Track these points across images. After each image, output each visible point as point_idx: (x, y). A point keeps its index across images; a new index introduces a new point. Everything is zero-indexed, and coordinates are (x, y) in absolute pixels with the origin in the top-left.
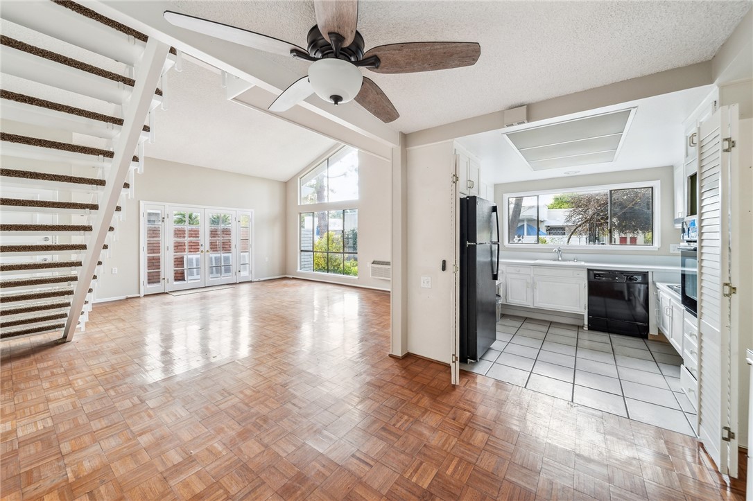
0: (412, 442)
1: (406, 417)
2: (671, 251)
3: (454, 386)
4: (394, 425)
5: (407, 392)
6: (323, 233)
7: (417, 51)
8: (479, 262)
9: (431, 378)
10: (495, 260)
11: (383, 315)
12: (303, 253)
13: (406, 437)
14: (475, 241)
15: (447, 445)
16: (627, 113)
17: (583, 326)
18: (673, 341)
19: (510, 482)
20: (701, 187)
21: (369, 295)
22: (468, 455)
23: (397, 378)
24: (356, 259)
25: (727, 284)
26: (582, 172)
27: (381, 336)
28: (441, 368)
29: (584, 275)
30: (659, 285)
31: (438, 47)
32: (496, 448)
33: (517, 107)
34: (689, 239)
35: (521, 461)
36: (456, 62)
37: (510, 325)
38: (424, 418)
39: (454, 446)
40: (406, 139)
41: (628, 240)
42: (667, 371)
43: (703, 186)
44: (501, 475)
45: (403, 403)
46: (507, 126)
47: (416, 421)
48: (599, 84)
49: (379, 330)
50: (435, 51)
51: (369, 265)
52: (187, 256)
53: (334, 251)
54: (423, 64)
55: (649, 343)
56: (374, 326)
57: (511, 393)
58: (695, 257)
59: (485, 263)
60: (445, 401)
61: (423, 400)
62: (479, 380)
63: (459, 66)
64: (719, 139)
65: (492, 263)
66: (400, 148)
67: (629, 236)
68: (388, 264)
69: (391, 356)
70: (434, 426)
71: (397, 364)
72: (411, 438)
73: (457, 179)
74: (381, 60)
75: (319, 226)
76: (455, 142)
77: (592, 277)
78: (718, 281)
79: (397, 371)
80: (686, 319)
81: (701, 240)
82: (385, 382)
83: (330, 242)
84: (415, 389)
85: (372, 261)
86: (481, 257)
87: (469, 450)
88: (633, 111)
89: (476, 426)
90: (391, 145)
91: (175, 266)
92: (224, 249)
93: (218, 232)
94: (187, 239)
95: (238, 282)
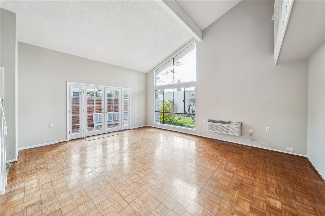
12: (156, 113)
51: (206, 122)
52: (95, 114)
85: (208, 120)
91: (88, 122)
92: (115, 111)
93: (111, 101)
94: (95, 105)
95: (122, 130)
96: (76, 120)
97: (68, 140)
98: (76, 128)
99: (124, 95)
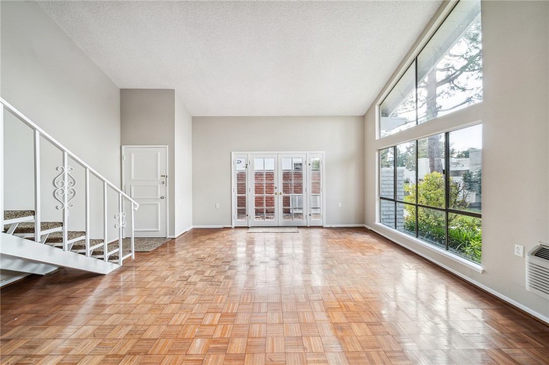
12: (382, 201)
91: (256, 205)
92: (296, 192)
93: (289, 176)
94: (265, 182)
95: (308, 226)
96: (242, 202)
97: (233, 227)
98: (242, 213)
99: (311, 164)
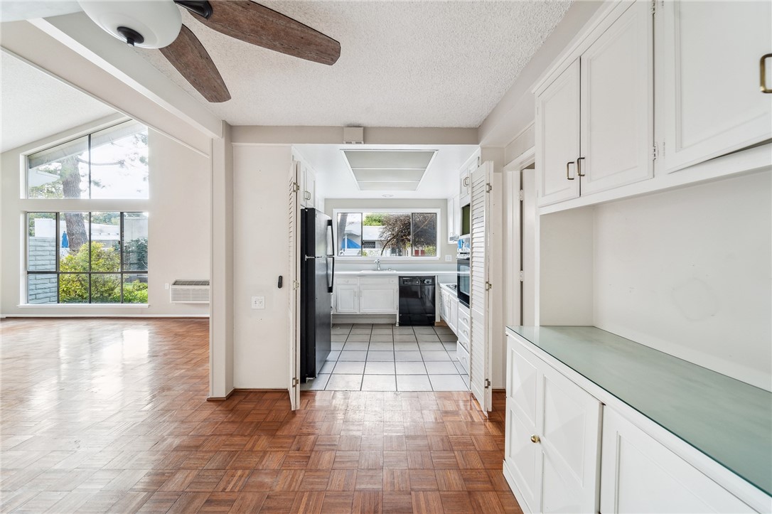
0: (252, 501)
1: (239, 472)
2: (446, 260)
3: (294, 413)
4: (224, 490)
5: (237, 440)
6: (79, 244)
7: (269, 20)
8: (318, 275)
9: (267, 412)
10: (330, 272)
11: (194, 350)
13: (242, 499)
14: (314, 255)
15: (294, 484)
16: (431, 153)
17: (395, 324)
18: (450, 325)
19: (360, 491)
20: (473, 215)
21: (168, 327)
22: (318, 483)
23: (222, 426)
24: (143, 280)
25: (487, 283)
26: (395, 197)
27: (192, 377)
28: (277, 396)
29: (396, 281)
30: (441, 285)
31: (295, 26)
32: (343, 462)
33: (356, 127)
34: (461, 251)
35: (366, 464)
36: (313, 55)
37: (341, 333)
38: (263, 463)
39: (302, 481)
40: (231, 131)
41: (420, 252)
42: (448, 346)
43: (474, 214)
44: (352, 488)
45: (234, 456)
46: (347, 143)
47: (254, 471)
48: (417, 125)
49: (188, 370)
50: (290, 30)
51: (168, 287)
53: (101, 270)
54: (274, 40)
55: (435, 328)
56: (179, 367)
57: (350, 401)
58: (468, 264)
59: (322, 276)
60: (285, 433)
61: (259, 442)
62: (318, 396)
63: (315, 60)
64: (484, 183)
65: (327, 275)
66: (223, 141)
67: (420, 249)
68: (206, 283)
69: (210, 400)
70: (276, 468)
71: (220, 408)
72: (250, 496)
73: (298, 188)
74: (214, 9)
75: (70, 233)
76: (292, 148)
77: (402, 283)
78: (483, 281)
79: (221, 417)
80: (460, 308)
81: (472, 253)
82: (203, 438)
83: (93, 257)
84: (248, 431)
85: (173, 281)
86: (319, 272)
87: (318, 477)
88: (436, 152)
89: (321, 448)
90: (210, 134)
